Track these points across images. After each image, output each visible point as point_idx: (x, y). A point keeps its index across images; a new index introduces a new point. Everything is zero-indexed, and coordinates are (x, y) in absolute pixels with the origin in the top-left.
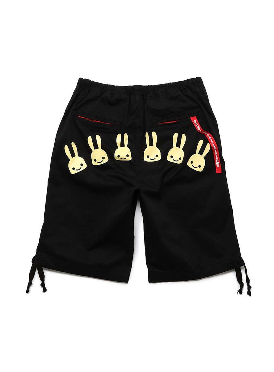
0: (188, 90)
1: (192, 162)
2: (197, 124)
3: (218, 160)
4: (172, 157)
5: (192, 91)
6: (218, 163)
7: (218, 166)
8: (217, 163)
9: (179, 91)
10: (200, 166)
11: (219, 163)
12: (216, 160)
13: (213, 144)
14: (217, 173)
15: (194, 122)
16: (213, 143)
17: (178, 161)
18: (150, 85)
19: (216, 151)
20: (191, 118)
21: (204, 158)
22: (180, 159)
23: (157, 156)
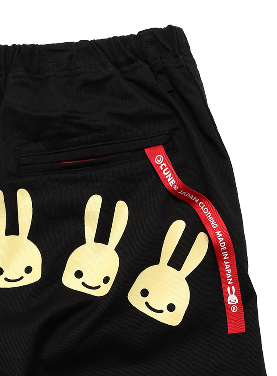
0: (141, 63)
1: (145, 293)
2: (164, 167)
3: (233, 287)
4: (79, 274)
5: (151, 69)
6: (232, 299)
7: (234, 309)
8: (229, 300)
9: (109, 64)
10: (171, 308)
11: (236, 298)
12: (229, 288)
13: (219, 235)
14: (230, 332)
15: (157, 162)
16: (217, 229)
17: (99, 287)
18: (17, 44)
19: (226, 255)
20: (147, 151)
21: (186, 279)
22: (106, 280)
23: (28, 270)
